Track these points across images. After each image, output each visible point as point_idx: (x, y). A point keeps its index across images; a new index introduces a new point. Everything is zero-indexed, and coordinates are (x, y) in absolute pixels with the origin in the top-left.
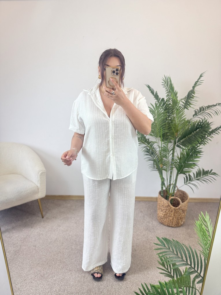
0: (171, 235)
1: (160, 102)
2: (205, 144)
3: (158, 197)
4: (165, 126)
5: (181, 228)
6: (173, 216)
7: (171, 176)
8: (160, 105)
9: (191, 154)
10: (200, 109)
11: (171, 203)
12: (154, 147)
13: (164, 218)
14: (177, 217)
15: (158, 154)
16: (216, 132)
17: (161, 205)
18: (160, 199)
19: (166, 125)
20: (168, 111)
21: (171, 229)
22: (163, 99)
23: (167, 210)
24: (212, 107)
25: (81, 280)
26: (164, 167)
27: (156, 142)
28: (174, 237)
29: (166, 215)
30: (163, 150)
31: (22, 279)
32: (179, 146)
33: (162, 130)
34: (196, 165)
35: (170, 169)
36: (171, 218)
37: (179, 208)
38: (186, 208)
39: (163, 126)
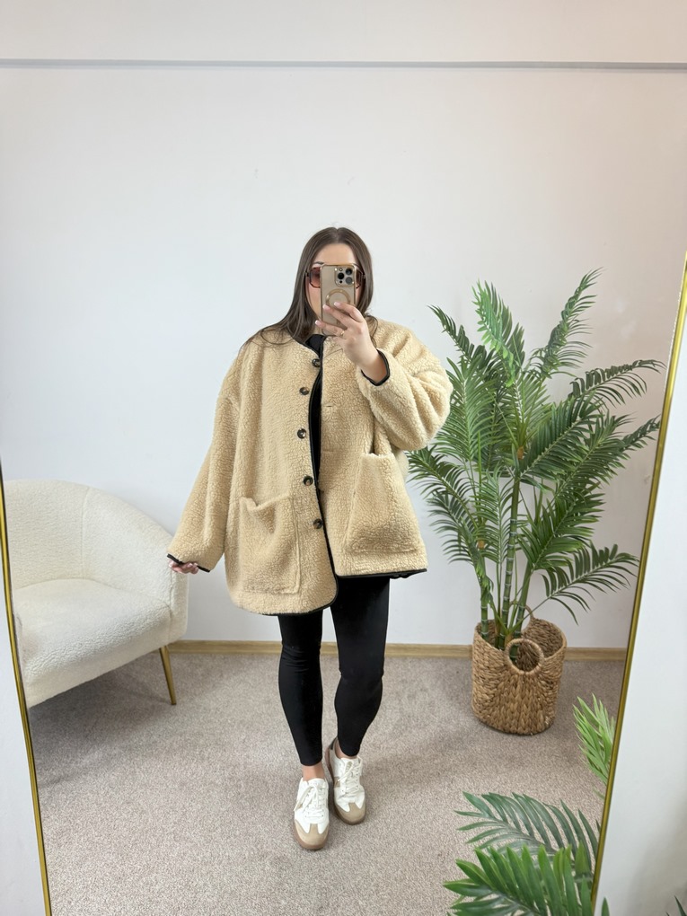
0: (515, 757)
1: (472, 357)
3: (475, 641)
4: (489, 426)
5: (545, 736)
6: (520, 699)
7: (509, 576)
10: (588, 376)
11: (511, 659)
12: (460, 485)
13: (492, 706)
14: (532, 703)
16: (638, 442)
17: (482, 666)
18: (480, 647)
19: (492, 422)
21: (514, 740)
22: (481, 349)
23: (501, 681)
24: (621, 372)
30: (486, 498)
33: (480, 437)
35: (507, 555)
36: (513, 706)
37: (537, 674)
38: (557, 674)
39: (483, 427)
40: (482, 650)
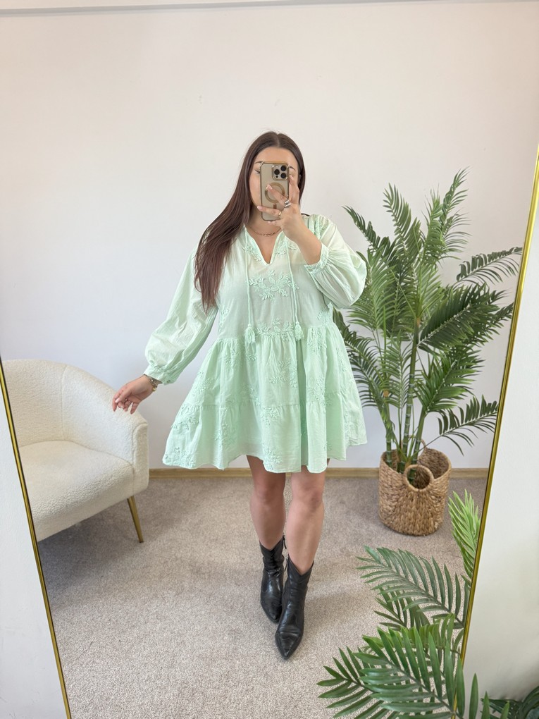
1: (379, 246)
2: (485, 341)
3: (381, 466)
5: (434, 538)
6: (416, 510)
7: (408, 418)
8: (378, 254)
9: (453, 364)
10: (474, 260)
14: (424, 513)
15: (377, 369)
18: (385, 471)
19: (396, 298)
20: (397, 267)
21: (411, 541)
22: (386, 240)
23: (400, 497)
24: (500, 257)
26: (393, 396)
27: (371, 340)
29: (400, 507)
32: (427, 347)
34: (467, 391)
35: (407, 402)
37: (428, 491)
38: (444, 491)
39: (388, 304)
40: (386, 474)
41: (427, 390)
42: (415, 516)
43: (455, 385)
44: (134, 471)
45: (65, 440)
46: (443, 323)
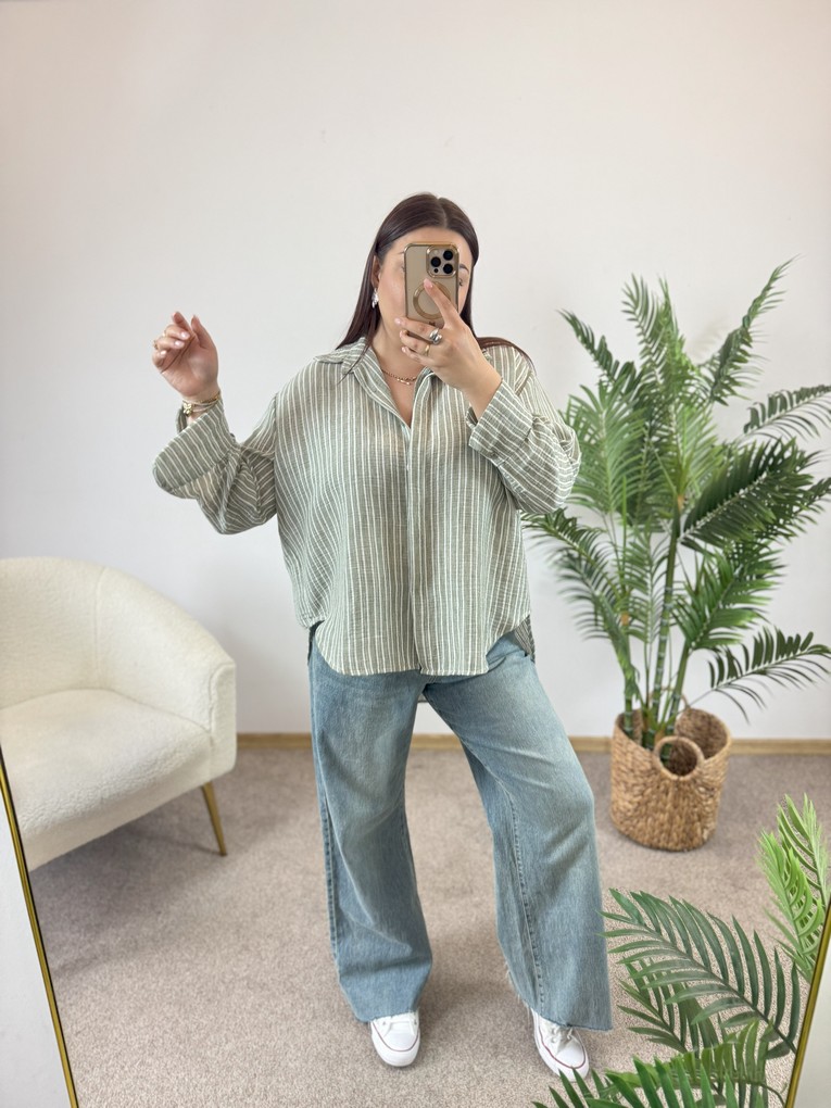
0: (665, 882)
1: (616, 377)
2: (793, 534)
3: (614, 738)
4: (638, 468)
5: (702, 854)
6: (672, 809)
7: (660, 659)
8: (616, 389)
9: (737, 572)
10: (772, 401)
11: (663, 760)
12: (597, 549)
13: (636, 817)
14: (687, 814)
15: (609, 576)
17: (623, 768)
18: (621, 745)
19: (643, 463)
20: (646, 412)
21: (664, 860)
22: (629, 367)
23: (647, 788)
24: (815, 394)
25: (328, 1053)
26: (636, 622)
27: (606, 531)
28: (674, 890)
29: (646, 803)
30: (632, 561)
31: (105, 1048)
32: (693, 542)
33: (625, 482)
34: (759, 616)
35: (660, 633)
36: (663, 817)
37: (694, 780)
38: (720, 779)
39: (630, 470)
40: (624, 750)
41: (694, 613)
42: (671, 820)
43: (738, 606)
44: (212, 741)
45: (101, 688)
46: (722, 504)
